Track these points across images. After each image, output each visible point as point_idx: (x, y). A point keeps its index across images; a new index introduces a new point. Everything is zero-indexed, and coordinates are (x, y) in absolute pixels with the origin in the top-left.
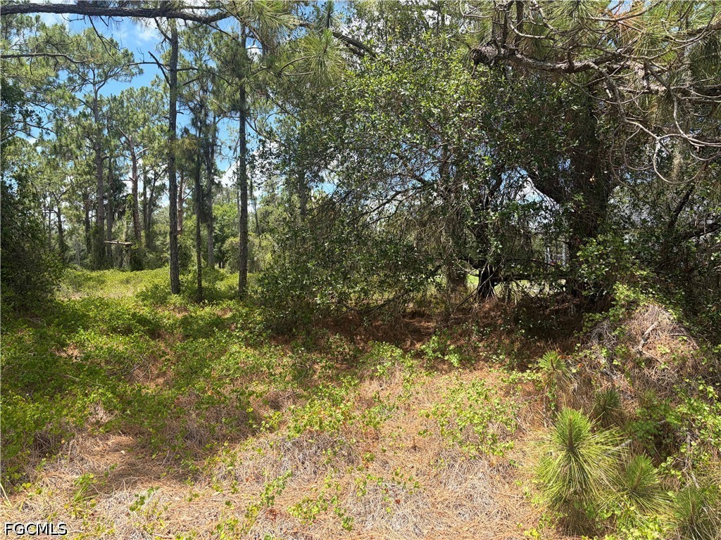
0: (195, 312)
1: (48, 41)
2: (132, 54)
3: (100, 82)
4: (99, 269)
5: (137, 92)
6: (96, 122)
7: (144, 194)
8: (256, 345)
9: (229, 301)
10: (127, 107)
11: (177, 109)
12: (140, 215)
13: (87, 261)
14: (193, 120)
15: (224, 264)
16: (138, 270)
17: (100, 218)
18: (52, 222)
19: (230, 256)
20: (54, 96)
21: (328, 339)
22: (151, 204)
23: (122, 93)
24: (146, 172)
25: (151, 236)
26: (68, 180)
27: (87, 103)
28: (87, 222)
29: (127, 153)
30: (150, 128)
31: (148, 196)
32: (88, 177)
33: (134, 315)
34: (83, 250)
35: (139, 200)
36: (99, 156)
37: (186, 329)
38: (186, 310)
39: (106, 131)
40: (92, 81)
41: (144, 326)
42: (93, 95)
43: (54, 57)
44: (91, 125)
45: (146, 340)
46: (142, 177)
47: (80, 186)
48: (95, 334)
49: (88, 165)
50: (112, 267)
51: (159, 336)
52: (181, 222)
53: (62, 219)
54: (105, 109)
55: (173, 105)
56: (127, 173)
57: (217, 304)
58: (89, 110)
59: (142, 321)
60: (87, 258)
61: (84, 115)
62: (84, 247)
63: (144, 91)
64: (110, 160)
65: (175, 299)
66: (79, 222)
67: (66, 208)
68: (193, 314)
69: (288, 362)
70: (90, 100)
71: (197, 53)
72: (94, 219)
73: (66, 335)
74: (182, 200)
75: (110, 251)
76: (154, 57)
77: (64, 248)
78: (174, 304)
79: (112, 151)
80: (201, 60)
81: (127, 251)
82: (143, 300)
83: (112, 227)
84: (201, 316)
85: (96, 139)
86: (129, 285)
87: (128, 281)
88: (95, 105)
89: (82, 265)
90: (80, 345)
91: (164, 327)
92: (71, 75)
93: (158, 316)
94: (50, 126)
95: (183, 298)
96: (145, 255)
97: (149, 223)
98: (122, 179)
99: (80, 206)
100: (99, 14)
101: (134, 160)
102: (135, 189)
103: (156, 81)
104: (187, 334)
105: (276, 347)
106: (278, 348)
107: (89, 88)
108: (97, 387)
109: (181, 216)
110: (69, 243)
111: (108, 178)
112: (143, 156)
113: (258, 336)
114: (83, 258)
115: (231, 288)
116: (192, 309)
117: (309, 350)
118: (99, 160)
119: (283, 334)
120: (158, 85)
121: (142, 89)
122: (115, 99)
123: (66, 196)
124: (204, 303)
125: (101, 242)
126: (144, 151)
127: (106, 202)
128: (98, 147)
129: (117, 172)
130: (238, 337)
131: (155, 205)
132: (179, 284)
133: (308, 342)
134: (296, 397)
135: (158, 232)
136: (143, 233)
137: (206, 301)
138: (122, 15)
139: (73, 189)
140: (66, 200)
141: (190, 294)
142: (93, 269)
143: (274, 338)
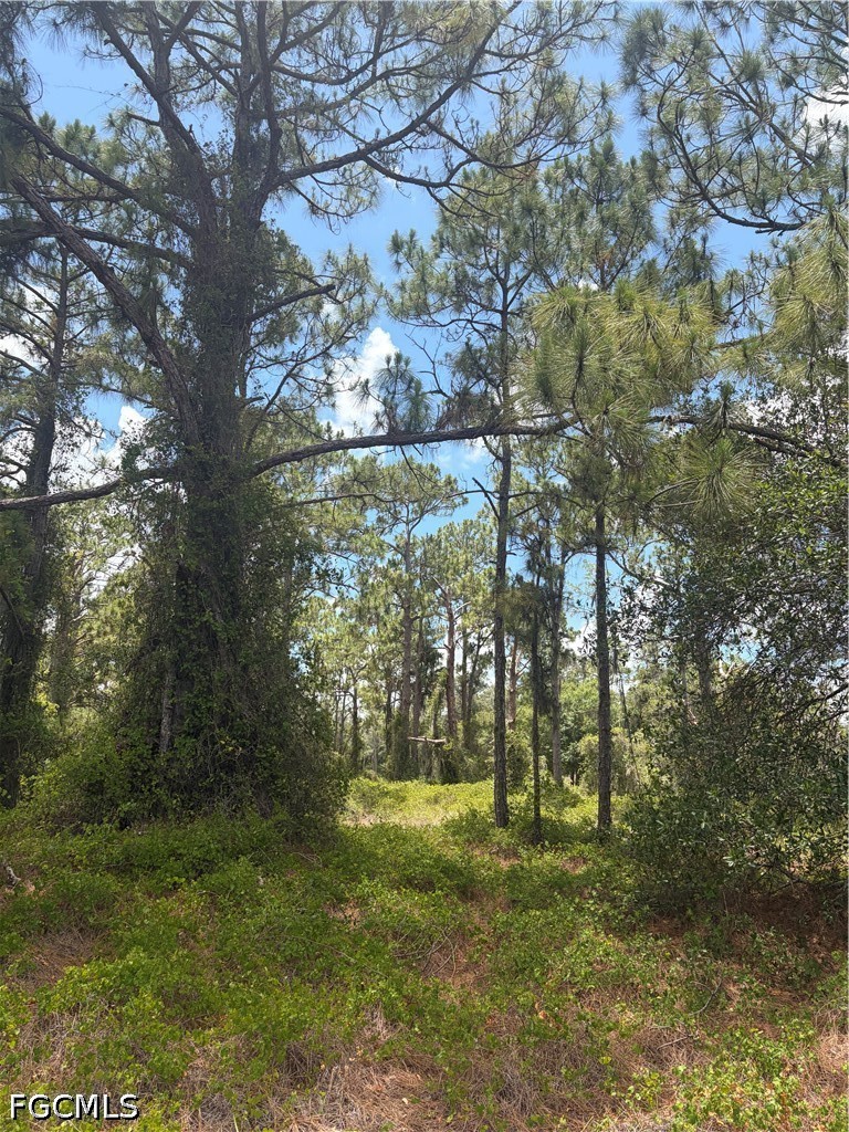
0: (529, 860)
1: (356, 478)
2: (455, 480)
3: (414, 520)
4: (400, 779)
5: (459, 528)
6: (407, 571)
7: (463, 667)
8: (624, 931)
9: (583, 845)
10: (446, 548)
11: (508, 549)
12: (457, 698)
13: (385, 765)
14: (529, 562)
15: (578, 778)
16: (451, 783)
17: (405, 703)
18: (347, 708)
19: (587, 766)
20: (360, 543)
21: (754, 937)
22: (472, 682)
23: (440, 531)
24: (466, 636)
25: (471, 730)
26: (370, 650)
27: (397, 549)
28: (388, 708)
29: (443, 610)
30: (473, 575)
31: (469, 670)
32: (394, 645)
33: (438, 859)
34: (382, 749)
35: (455, 675)
36: (408, 617)
37: (512, 890)
38: (516, 855)
39: (419, 582)
40: (405, 519)
41: (451, 879)
42: (406, 536)
43: (361, 497)
44: (401, 575)
45: (452, 903)
46: (461, 643)
47: (382, 658)
48: (383, 886)
49: (395, 630)
50: (416, 777)
51: (473, 897)
52: (514, 709)
53: (358, 704)
54: (418, 553)
55: (502, 544)
56: (443, 637)
57: (563, 849)
58: (400, 556)
59: (449, 870)
60: (385, 761)
61: (393, 564)
62: (383, 744)
63: (468, 525)
64: (421, 621)
65: (501, 836)
66: (378, 707)
67: (364, 689)
68: (526, 864)
69: (678, 972)
70: (402, 543)
71: (540, 469)
72: (397, 704)
73: (346, 884)
74: (514, 676)
75: (415, 751)
76: (479, 484)
77: (358, 745)
78: (499, 844)
79: (424, 608)
80: (545, 477)
81: (437, 753)
82: (454, 834)
83: (419, 715)
84: (537, 867)
85: (405, 594)
86: (437, 807)
87: (436, 801)
88: (406, 549)
89: (379, 771)
90: (362, 902)
91: (481, 882)
92: (381, 514)
93: (473, 863)
94: (351, 582)
95: (512, 836)
96: (462, 760)
97: (469, 710)
98: (435, 646)
99: (381, 686)
100: (413, 443)
101: (451, 619)
102: (451, 660)
103: (483, 512)
104: (514, 897)
105: (657, 939)
106: (660, 943)
107: (401, 528)
108: (378, 977)
109: (512, 700)
110: (365, 738)
111: (417, 645)
112: (464, 612)
113: (626, 914)
114: (381, 761)
115: (586, 821)
116: (524, 853)
117: (717, 954)
118: (408, 621)
119: (671, 916)
120: (487, 517)
121: (465, 523)
122: (431, 539)
123: (364, 672)
124: (543, 846)
125: (403, 736)
126: (465, 607)
127: (413, 680)
128: (407, 605)
129: (429, 637)
130: (593, 914)
131: (477, 683)
132: (507, 811)
133: (716, 937)
134: (693, 1046)
135: (481, 724)
136: (460, 726)
137: (547, 843)
138: (438, 440)
139: (374, 662)
140: (365, 677)
141: (524, 829)
142: (391, 778)
143: (655, 922)
